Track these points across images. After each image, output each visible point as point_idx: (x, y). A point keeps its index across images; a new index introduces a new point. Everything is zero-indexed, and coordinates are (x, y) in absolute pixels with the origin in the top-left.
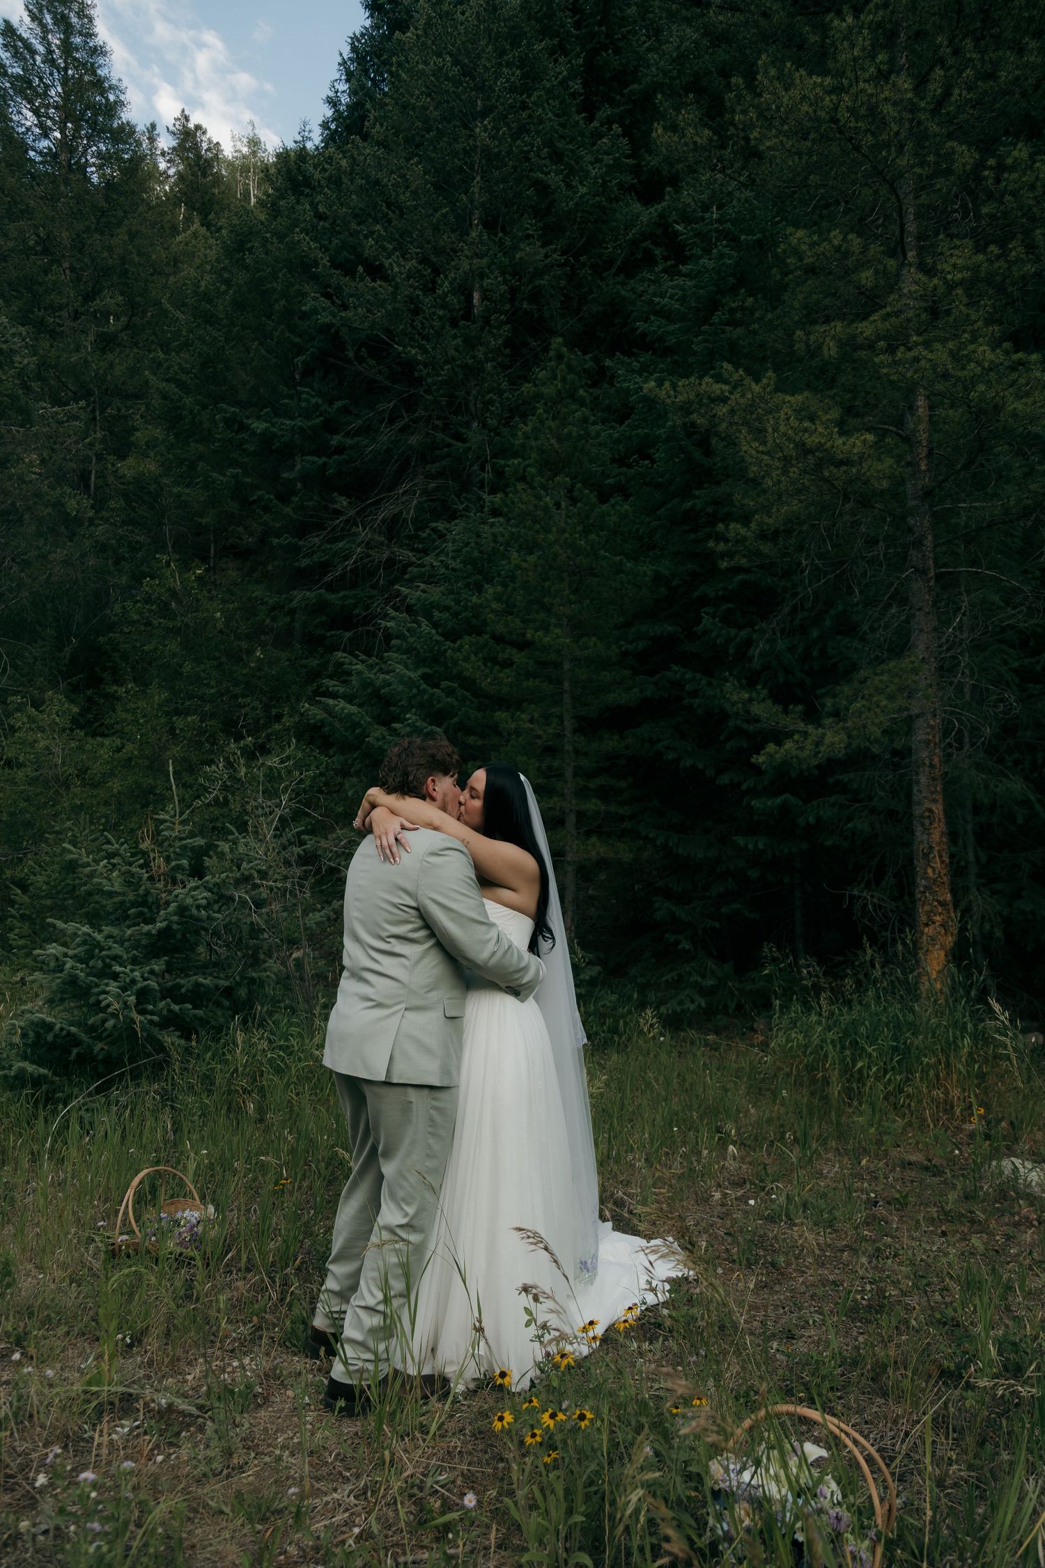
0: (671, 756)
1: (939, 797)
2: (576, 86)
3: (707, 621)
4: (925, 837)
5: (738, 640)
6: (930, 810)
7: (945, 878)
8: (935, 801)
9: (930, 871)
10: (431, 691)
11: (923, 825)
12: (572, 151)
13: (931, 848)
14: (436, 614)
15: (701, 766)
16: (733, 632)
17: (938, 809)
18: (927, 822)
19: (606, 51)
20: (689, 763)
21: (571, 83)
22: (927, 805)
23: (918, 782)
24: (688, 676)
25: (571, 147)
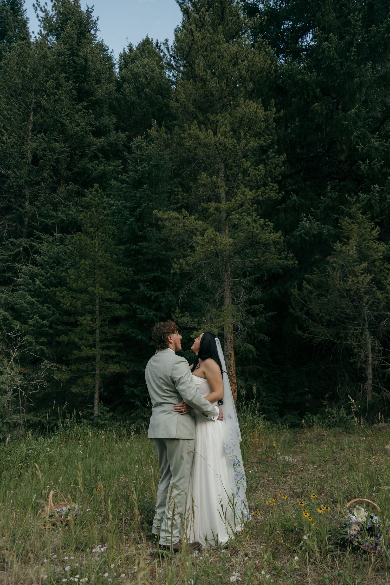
0: (134, 335)
1: (233, 349)
2: (75, 92)
3: (142, 288)
4: (229, 362)
5: (155, 295)
6: (230, 353)
7: (235, 375)
8: (232, 350)
9: (230, 373)
10: (42, 307)
11: (228, 358)
12: (72, 114)
13: (231, 365)
14: (39, 277)
15: (144, 339)
16: (152, 293)
17: (232, 353)
18: (229, 357)
19: (84, 83)
20: (140, 337)
21: (73, 91)
22: (230, 352)
23: (226, 345)
24: (138, 307)
25: (71, 112)
